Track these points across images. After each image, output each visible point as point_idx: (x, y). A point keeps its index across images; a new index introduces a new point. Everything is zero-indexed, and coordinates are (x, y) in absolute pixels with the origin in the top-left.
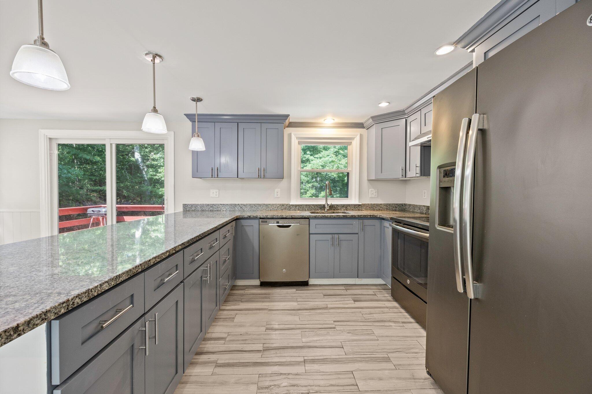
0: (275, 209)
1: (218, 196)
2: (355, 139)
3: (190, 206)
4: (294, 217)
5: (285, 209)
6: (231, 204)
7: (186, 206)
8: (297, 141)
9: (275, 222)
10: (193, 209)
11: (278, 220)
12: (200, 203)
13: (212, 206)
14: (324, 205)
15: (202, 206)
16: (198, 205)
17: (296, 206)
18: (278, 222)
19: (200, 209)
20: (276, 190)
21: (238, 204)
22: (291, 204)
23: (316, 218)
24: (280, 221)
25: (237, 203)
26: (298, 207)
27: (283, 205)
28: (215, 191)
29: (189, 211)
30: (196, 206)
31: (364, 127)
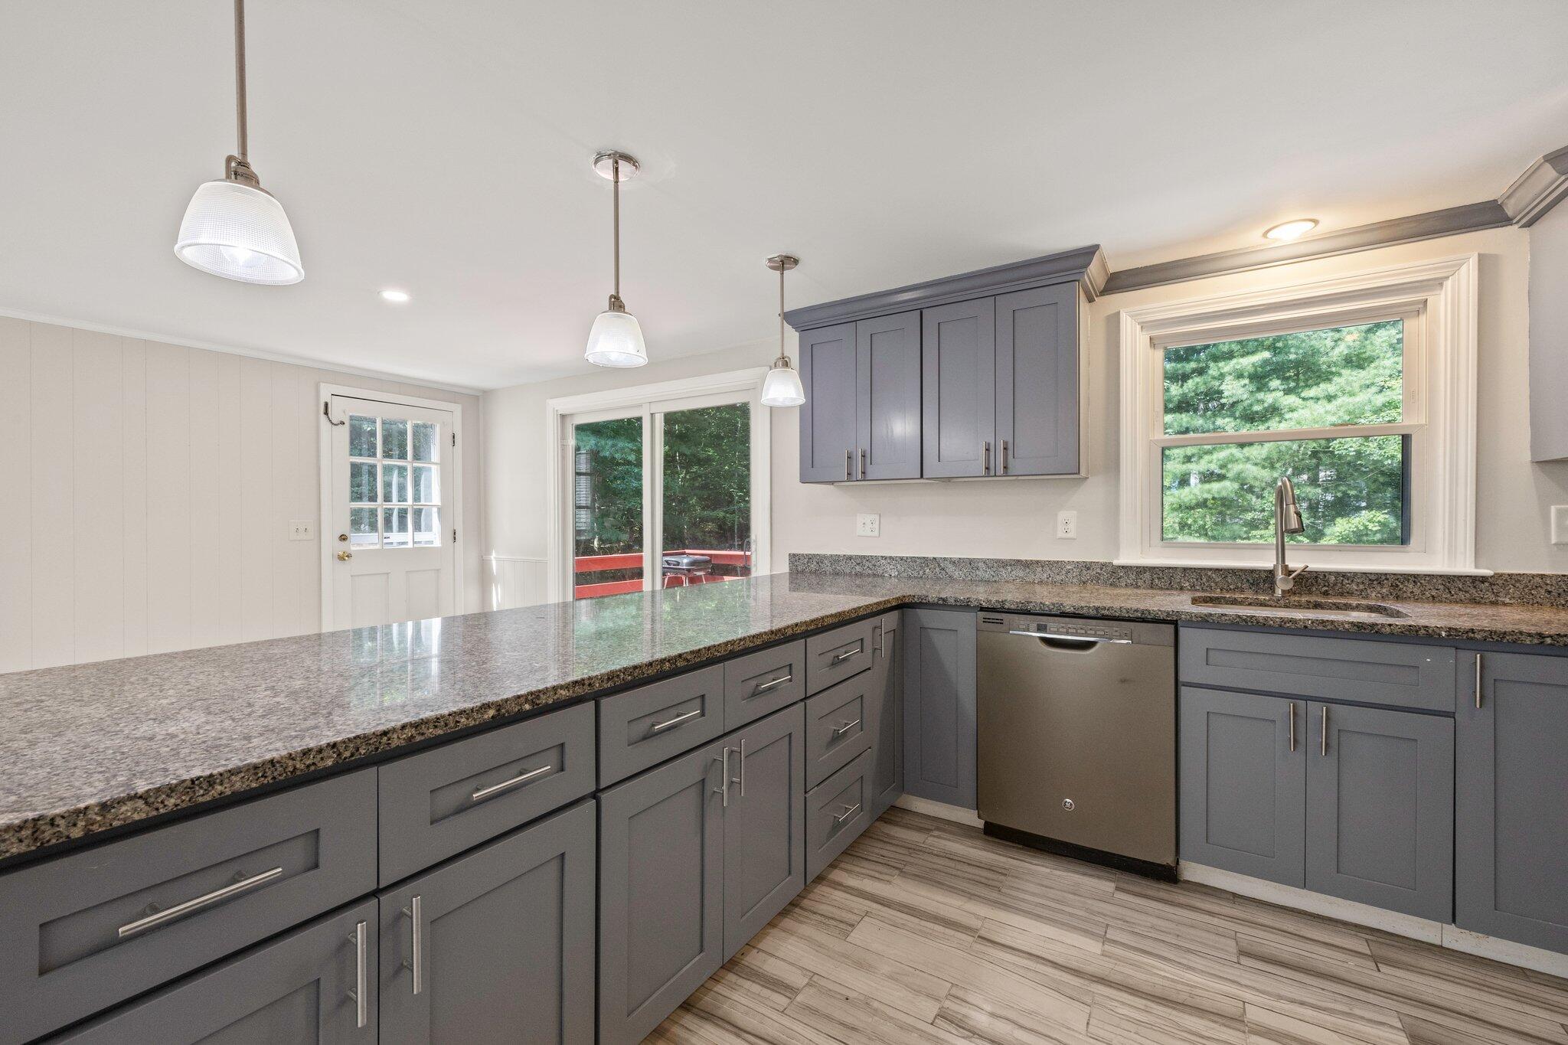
0: (1058, 578)
1: (876, 533)
2: (1448, 284)
3: (806, 561)
4: (1106, 612)
5: (1097, 578)
6: (911, 558)
7: (797, 558)
8: (1143, 339)
9: (1034, 626)
10: (813, 566)
11: (1043, 620)
12: (829, 553)
13: (862, 560)
14: (1271, 573)
15: (835, 559)
16: (825, 557)
17: (1141, 570)
18: (1041, 628)
19: (829, 569)
20: (1062, 515)
21: (935, 558)
22: (1116, 562)
23: (1204, 622)
24: (1052, 623)
25: (931, 555)
26: (1147, 575)
27: (1088, 566)
28: (869, 518)
29: (803, 572)
30: (820, 559)
31: (1507, 221)
